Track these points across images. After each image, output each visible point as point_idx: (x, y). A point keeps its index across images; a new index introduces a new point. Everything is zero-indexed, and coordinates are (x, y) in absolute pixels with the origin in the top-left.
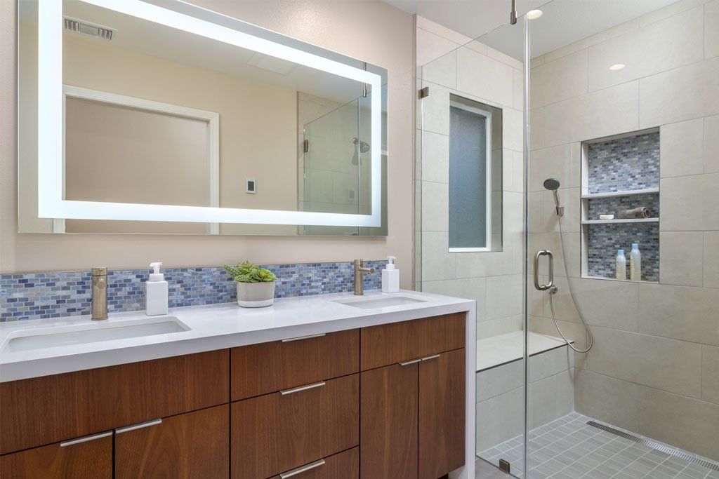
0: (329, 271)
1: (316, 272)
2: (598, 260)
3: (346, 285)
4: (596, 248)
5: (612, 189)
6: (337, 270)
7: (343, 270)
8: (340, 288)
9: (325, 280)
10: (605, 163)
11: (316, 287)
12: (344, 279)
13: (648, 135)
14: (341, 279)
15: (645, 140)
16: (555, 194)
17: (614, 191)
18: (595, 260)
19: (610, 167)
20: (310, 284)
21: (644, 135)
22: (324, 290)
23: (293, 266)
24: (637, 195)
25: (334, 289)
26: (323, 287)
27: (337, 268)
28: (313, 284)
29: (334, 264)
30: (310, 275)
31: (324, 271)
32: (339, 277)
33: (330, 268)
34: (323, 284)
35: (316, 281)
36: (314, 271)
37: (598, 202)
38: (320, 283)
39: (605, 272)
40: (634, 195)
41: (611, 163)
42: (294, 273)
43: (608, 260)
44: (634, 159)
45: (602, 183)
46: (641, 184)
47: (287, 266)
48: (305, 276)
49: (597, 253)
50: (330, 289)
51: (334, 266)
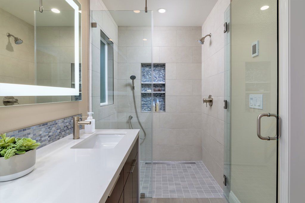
0: (53, 127)
1: (44, 130)
2: (145, 105)
3: (61, 134)
4: (144, 101)
5: (150, 81)
6: (57, 125)
7: (60, 125)
8: (58, 137)
9: (50, 134)
10: (148, 72)
11: (45, 140)
12: (61, 130)
13: (160, 65)
14: (59, 131)
15: (159, 67)
16: (133, 81)
17: (150, 82)
18: (144, 105)
19: (149, 74)
20: (41, 139)
21: (159, 65)
22: (49, 141)
23: (29, 128)
24: (157, 84)
25: (55, 138)
26: (49, 139)
27: (56, 124)
28: (43, 139)
29: (55, 121)
30: (41, 133)
31: (49, 128)
32: (58, 129)
33: (53, 125)
34: (49, 137)
35: (45, 136)
36: (43, 129)
37: (145, 85)
38: (47, 137)
39: (148, 110)
40: (156, 84)
41: (149, 72)
42: (29, 134)
43: (148, 105)
44: (156, 72)
45: (146, 79)
46: (158, 80)
47: (24, 130)
48: (37, 134)
49: (145, 103)
50: (53, 140)
51: (55, 123)
